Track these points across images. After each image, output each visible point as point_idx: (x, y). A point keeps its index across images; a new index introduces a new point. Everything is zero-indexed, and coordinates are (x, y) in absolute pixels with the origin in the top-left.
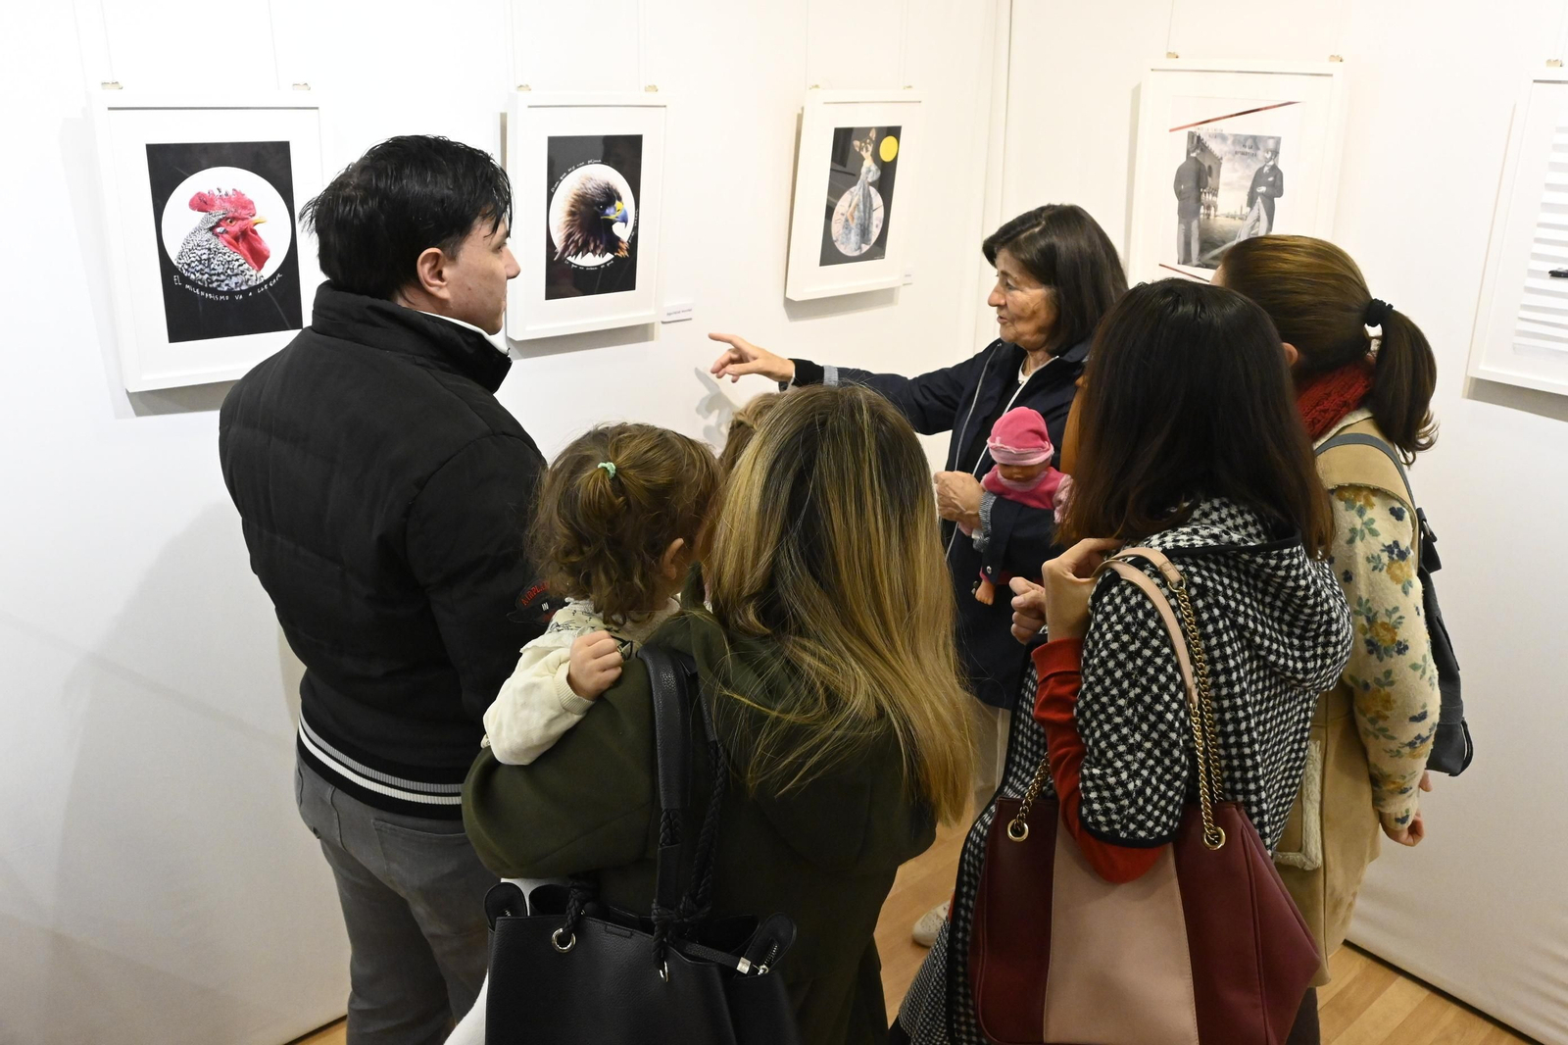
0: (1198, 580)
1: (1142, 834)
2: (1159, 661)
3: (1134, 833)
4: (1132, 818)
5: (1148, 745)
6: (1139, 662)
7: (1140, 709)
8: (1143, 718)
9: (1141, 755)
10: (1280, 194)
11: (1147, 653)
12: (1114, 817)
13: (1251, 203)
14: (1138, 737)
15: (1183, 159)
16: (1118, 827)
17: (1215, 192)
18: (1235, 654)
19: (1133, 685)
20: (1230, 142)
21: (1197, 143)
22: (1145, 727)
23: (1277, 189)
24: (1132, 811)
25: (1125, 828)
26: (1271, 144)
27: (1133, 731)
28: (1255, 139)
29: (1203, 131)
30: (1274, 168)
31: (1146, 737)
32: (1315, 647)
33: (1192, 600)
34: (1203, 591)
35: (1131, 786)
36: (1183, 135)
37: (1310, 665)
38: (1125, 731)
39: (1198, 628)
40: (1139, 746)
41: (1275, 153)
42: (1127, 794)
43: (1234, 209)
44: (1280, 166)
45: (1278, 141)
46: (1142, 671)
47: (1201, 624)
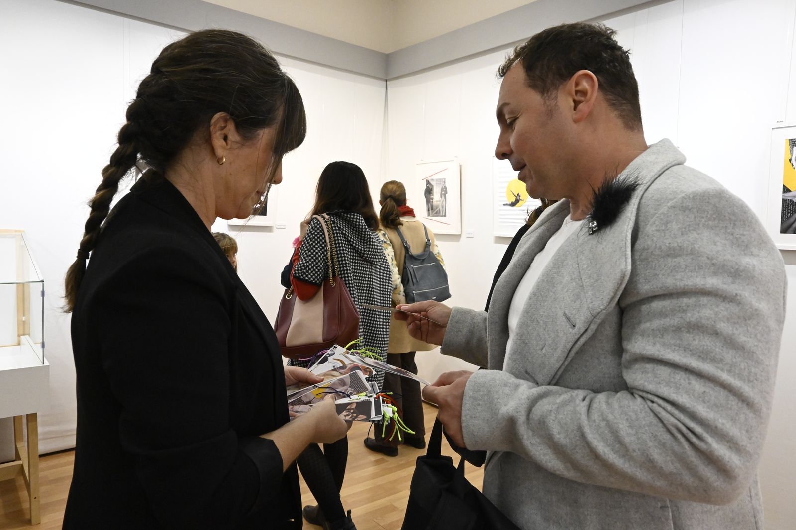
0: (333, 219)
1: (307, 278)
2: (319, 235)
3: (305, 278)
4: (305, 273)
5: (312, 255)
6: (314, 235)
7: (312, 246)
8: (312, 249)
9: (310, 258)
10: (447, 193)
11: (316, 233)
12: (300, 272)
13: (441, 197)
14: (310, 253)
15: (426, 187)
16: (300, 275)
17: (433, 195)
18: (341, 239)
19: (311, 241)
20: (435, 181)
21: (428, 182)
22: (312, 251)
23: (446, 193)
24: (305, 271)
25: (302, 276)
26: (444, 181)
27: (309, 252)
28: (440, 179)
29: (429, 179)
30: (445, 187)
31: (312, 253)
32: (367, 245)
33: (331, 224)
34: (334, 222)
35: (306, 264)
36: (425, 181)
37: (366, 249)
38: (307, 252)
39: (331, 231)
40: (310, 255)
41: (445, 182)
42: (304, 266)
43: (438, 200)
44: (446, 186)
45: (445, 179)
46: (314, 238)
47: (333, 230)
